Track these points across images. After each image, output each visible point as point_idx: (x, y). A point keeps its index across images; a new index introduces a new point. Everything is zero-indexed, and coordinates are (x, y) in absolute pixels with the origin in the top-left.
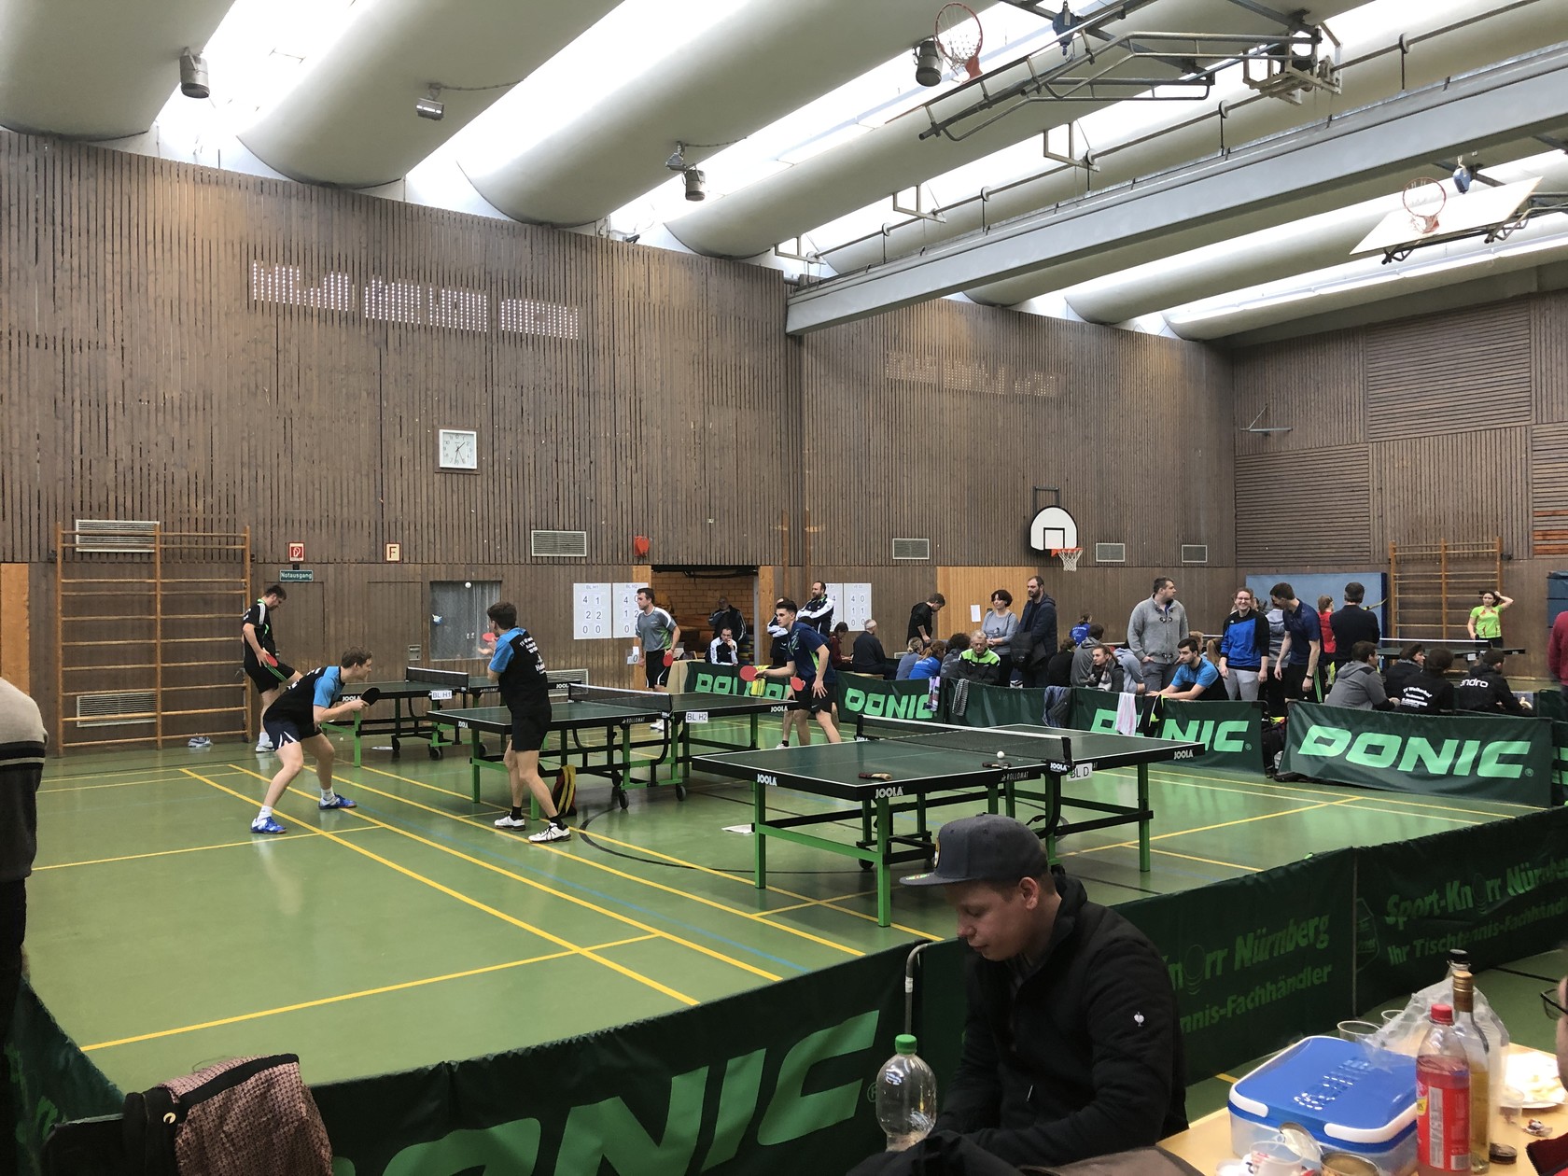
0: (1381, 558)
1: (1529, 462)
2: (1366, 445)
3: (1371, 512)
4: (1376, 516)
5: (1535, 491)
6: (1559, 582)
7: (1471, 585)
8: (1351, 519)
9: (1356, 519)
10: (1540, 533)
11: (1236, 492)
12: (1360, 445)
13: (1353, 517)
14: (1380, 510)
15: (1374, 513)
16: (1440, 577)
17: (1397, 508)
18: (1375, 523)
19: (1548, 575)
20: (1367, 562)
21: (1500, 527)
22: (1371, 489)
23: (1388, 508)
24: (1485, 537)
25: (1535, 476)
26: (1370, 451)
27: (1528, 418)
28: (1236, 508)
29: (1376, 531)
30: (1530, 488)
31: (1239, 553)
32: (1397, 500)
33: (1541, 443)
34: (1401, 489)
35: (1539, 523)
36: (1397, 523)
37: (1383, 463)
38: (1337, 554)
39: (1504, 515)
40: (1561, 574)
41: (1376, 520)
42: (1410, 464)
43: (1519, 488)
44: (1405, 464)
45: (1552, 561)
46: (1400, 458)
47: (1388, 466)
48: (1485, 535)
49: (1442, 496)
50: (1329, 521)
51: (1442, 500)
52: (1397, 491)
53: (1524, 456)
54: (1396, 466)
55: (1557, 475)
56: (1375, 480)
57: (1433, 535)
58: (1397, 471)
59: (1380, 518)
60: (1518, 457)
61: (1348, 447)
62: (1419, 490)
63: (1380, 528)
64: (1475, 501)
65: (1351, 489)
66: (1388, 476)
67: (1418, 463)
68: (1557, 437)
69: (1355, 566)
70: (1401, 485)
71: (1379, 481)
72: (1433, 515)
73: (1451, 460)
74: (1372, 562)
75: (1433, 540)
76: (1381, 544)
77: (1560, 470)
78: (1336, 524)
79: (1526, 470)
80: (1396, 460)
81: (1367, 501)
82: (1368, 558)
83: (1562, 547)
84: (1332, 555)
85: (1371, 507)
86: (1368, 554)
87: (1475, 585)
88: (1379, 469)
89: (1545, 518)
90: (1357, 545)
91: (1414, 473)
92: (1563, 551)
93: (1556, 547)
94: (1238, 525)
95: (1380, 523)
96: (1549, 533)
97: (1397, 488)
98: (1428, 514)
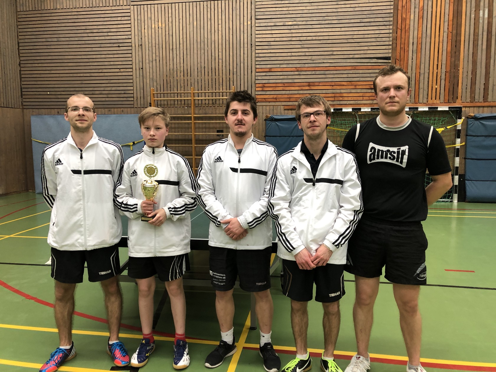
0: (142, 103)
1: (253, 28)
2: (128, 7)
3: (134, 65)
4: (138, 69)
5: (257, 52)
6: (273, 123)
7: (211, 126)
8: (118, 70)
9: (122, 70)
10: (260, 85)
11: (18, 43)
12: (124, 7)
13: (120, 69)
14: (141, 63)
15: (136, 65)
16: (189, 118)
17: (154, 62)
18: (136, 74)
19: (264, 118)
20: (132, 106)
21: (232, 79)
22: (133, 45)
23: (147, 61)
24: (221, 88)
25: (257, 40)
26: (132, 12)
28: (20, 57)
29: (137, 81)
30: (253, 48)
31: (24, 97)
32: (154, 55)
33: (262, 13)
34: (157, 46)
35: (259, 78)
36: (155, 74)
37: (143, 24)
38: (107, 99)
39: (235, 70)
40: (275, 117)
41: (138, 71)
42: (164, 25)
43: (246, 49)
44: (160, 25)
45: (268, 108)
46: (156, 20)
47: (146, 27)
48: (221, 86)
49: (189, 53)
50: (100, 71)
51: (189, 56)
52: (154, 48)
53: (249, 23)
54: (153, 26)
55: (273, 39)
56: (136, 37)
57: (182, 85)
58: (153, 31)
59: (141, 70)
60: (246, 24)
61: (113, 8)
62: (171, 47)
63: (141, 78)
64: (213, 58)
65: (117, 45)
66: (146, 35)
67: (170, 25)
68: (274, 9)
69: (122, 109)
70: (157, 43)
71: (140, 39)
72: (182, 69)
73: (195, 23)
74: (135, 106)
75: (183, 89)
76: (142, 91)
77: (274, 36)
78: (106, 74)
79: (251, 35)
80: (153, 22)
81: (130, 55)
82: (132, 103)
83: (275, 96)
84: (104, 99)
85: (134, 61)
86: (132, 99)
87: (215, 126)
88: (140, 29)
89: (264, 74)
90: (123, 92)
91: (167, 33)
92: (276, 100)
93: (271, 96)
94: (22, 72)
95: (141, 74)
96: (266, 85)
97: (154, 45)
98: (178, 68)
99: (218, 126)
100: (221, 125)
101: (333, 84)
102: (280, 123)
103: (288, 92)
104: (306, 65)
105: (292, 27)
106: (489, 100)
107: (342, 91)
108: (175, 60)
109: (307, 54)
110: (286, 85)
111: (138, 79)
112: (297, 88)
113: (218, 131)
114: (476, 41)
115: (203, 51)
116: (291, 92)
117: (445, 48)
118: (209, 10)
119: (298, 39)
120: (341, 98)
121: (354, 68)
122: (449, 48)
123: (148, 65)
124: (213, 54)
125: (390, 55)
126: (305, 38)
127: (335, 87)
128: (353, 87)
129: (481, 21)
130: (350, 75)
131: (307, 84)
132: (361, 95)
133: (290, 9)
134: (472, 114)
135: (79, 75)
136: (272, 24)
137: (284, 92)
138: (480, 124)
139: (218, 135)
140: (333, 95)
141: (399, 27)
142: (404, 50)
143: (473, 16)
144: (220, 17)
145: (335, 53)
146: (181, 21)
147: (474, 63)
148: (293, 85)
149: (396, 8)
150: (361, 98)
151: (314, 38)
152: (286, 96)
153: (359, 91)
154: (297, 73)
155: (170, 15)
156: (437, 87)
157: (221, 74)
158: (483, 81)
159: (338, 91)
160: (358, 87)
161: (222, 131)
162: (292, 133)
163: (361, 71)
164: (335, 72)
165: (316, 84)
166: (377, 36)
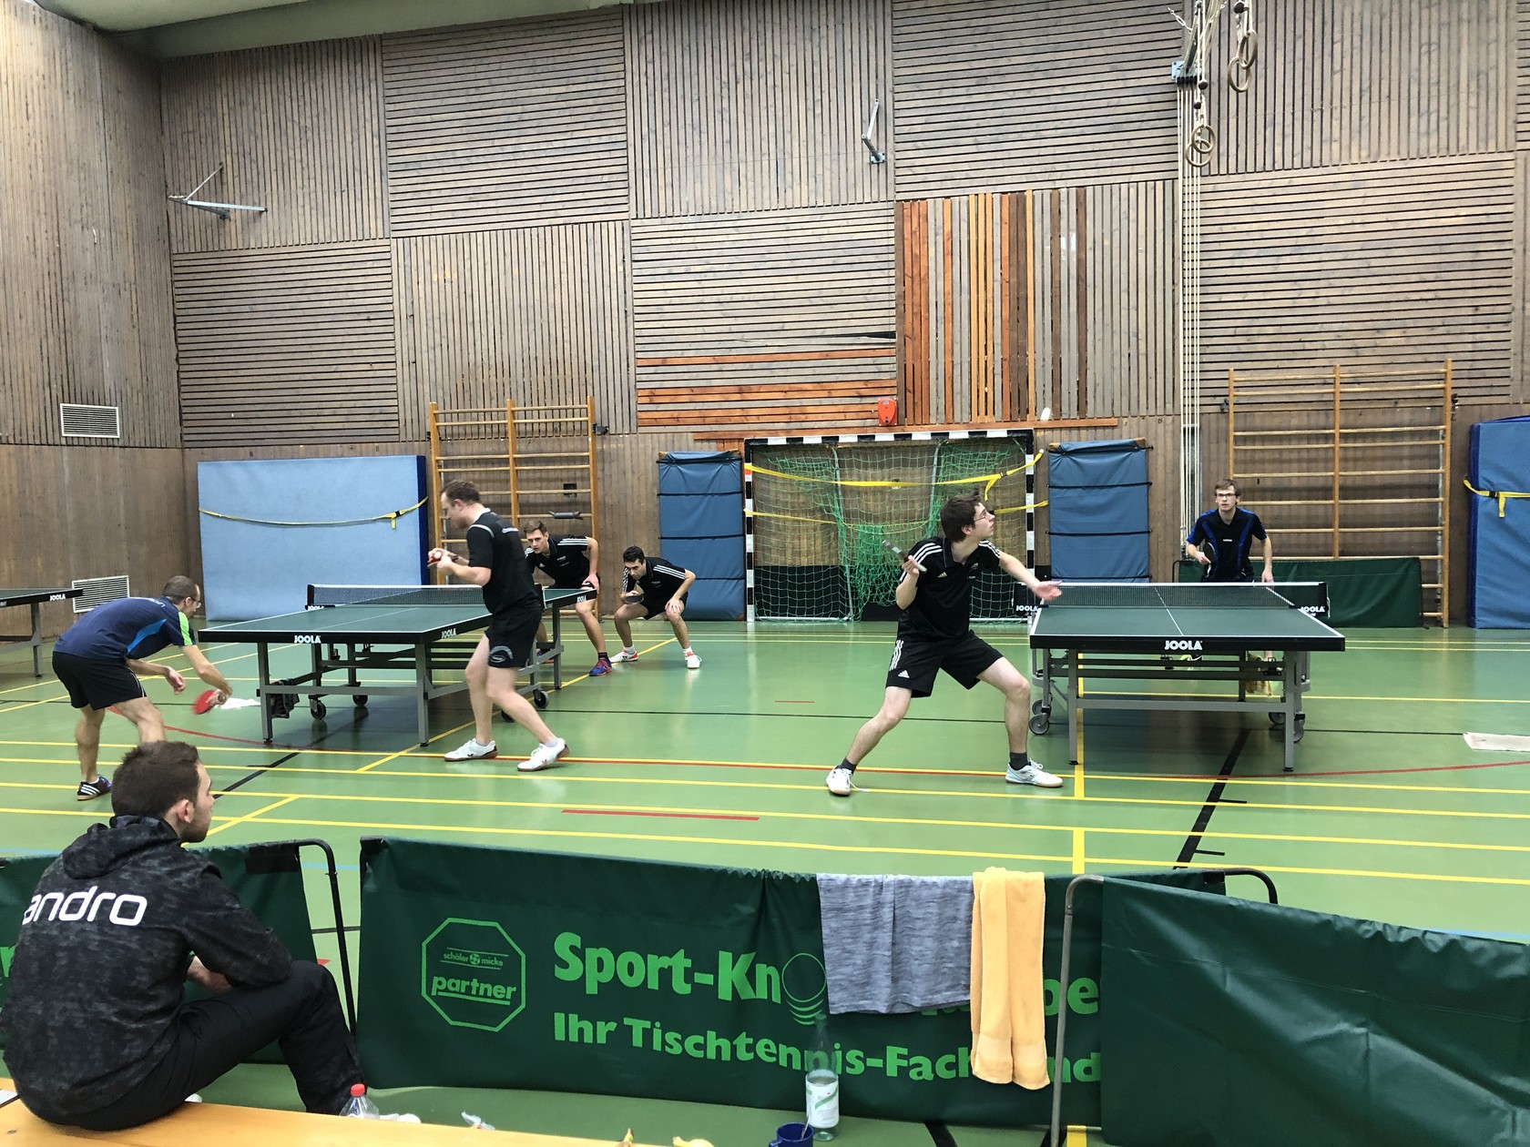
0: (416, 430)
1: (628, 279)
2: (386, 242)
4: (406, 363)
5: (637, 325)
6: (673, 469)
7: (552, 475)
8: (368, 367)
9: (376, 367)
10: (647, 393)
11: (175, 316)
12: (378, 242)
13: (370, 364)
14: (412, 352)
15: (403, 355)
16: (506, 462)
17: (438, 350)
18: (403, 373)
19: (657, 458)
20: (395, 438)
21: (590, 381)
22: (397, 317)
23: (425, 348)
24: (570, 400)
27: (624, 208)
28: (177, 344)
29: (406, 387)
30: (630, 319)
31: (185, 424)
32: (437, 336)
33: (644, 250)
34: (443, 317)
35: (644, 377)
36: (439, 373)
37: (414, 273)
38: (347, 425)
39: (596, 363)
40: (675, 456)
41: (406, 368)
42: (455, 276)
43: (615, 321)
44: (448, 277)
45: (663, 436)
46: (441, 265)
47: (421, 280)
48: (569, 395)
49: (504, 331)
50: (333, 368)
51: (505, 337)
52: (437, 321)
53: (620, 269)
54: (435, 279)
55: (667, 301)
56: (403, 301)
57: (494, 394)
58: (435, 287)
59: (413, 366)
60: (613, 270)
61: (358, 244)
62: (470, 319)
63: (414, 381)
64: (553, 339)
65: (365, 316)
66: (422, 295)
67: (468, 275)
68: (667, 241)
69: (376, 444)
70: (443, 310)
71: (409, 303)
72: (492, 362)
73: (516, 271)
74: (403, 438)
75: (494, 402)
76: (415, 408)
77: (670, 293)
78: (344, 375)
79: (625, 292)
80: (434, 269)
81: (391, 337)
82: (396, 431)
83: (676, 414)
84: (340, 426)
85: (398, 348)
86: (396, 424)
87: (558, 475)
88: (408, 283)
89: (652, 370)
90: (377, 410)
91: (462, 291)
92: (677, 421)
93: (668, 415)
94: (182, 375)
95: (413, 374)
96: (658, 392)
97: (436, 315)
98: (485, 360)
99: (564, 475)
100: (571, 474)
101: (787, 388)
102: (688, 469)
103: (699, 406)
104: (734, 352)
105: (702, 276)
106: (1089, 414)
107: (805, 402)
108: (478, 343)
109: (734, 329)
110: (696, 391)
111: (407, 384)
112: (717, 398)
113: (566, 487)
114: (1056, 297)
115: (531, 326)
116: (706, 406)
117: (998, 313)
118: (542, 244)
119: (715, 299)
120: (803, 417)
121: (827, 355)
122: (1006, 313)
123: (425, 355)
124: (553, 332)
125: (893, 328)
126: (728, 298)
127: (790, 395)
128: (825, 394)
129: (1064, 258)
130: (818, 371)
131: (736, 389)
132: (841, 408)
133: (698, 240)
135: (292, 377)
136: (665, 271)
137: (692, 406)
138: (1071, 463)
139: (565, 494)
140: (787, 411)
141: (908, 271)
142: (921, 317)
144: (563, 258)
145: (787, 326)
146: (488, 267)
147: (1056, 340)
148: (709, 391)
149: (900, 236)
151: (746, 297)
152: (697, 414)
153: (836, 401)
154: (715, 367)
155: (467, 256)
156: (989, 389)
157: (568, 372)
159: (797, 403)
160: (834, 393)
161: (574, 486)
162: (709, 486)
163: (839, 362)
164: (789, 364)
165: (755, 389)
166: (866, 290)
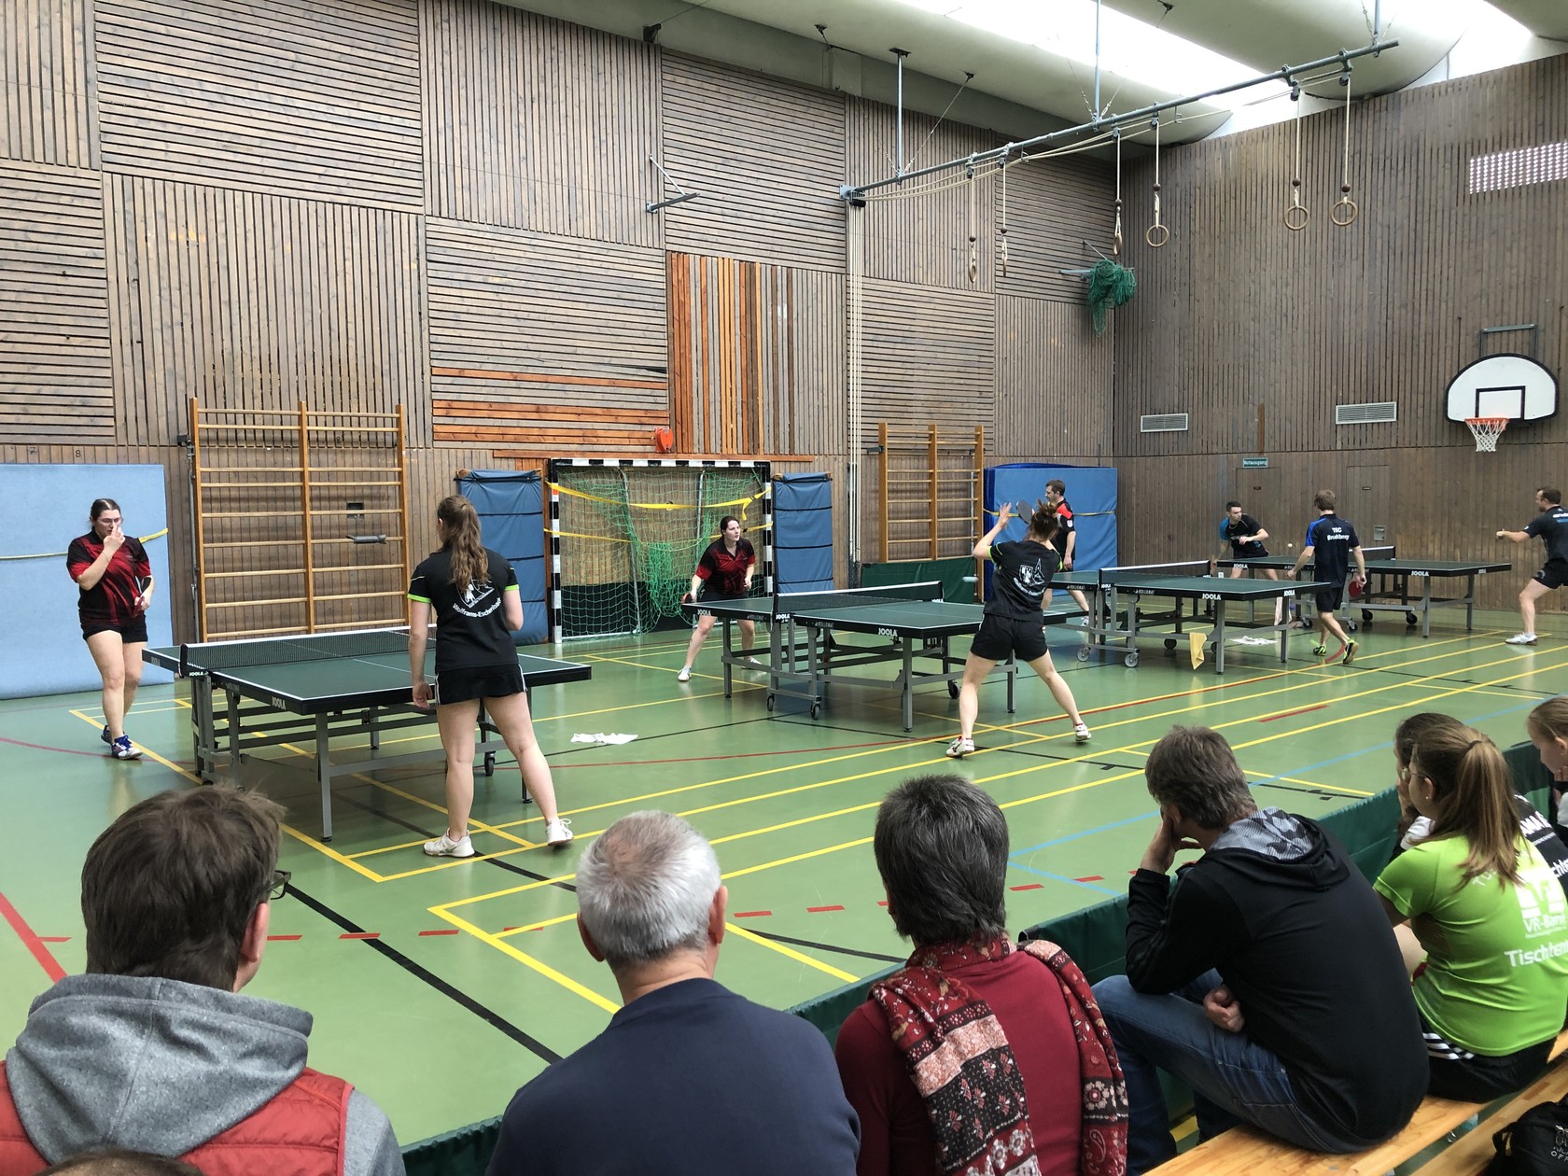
0: (142, 432)
1: (423, 279)
2: (94, 175)
3: (116, 329)
4: (126, 341)
5: (433, 331)
6: (477, 487)
8: (62, 340)
9: (74, 341)
10: (443, 404)
12: (81, 173)
13: (68, 337)
14: (136, 328)
15: (121, 332)
17: (177, 329)
18: (122, 354)
22: (112, 277)
23: (157, 324)
24: (355, 407)
25: (432, 306)
26: (108, 191)
29: (126, 373)
30: (425, 323)
32: (176, 312)
33: (440, 251)
34: (185, 290)
35: (439, 388)
36: (179, 360)
37: (141, 226)
39: (386, 367)
40: (480, 474)
41: (127, 350)
42: (203, 239)
43: (408, 322)
44: (193, 237)
45: (460, 452)
46: (181, 222)
47: (151, 235)
49: (272, 316)
51: (273, 324)
53: (414, 266)
54: (172, 237)
56: (122, 258)
58: (173, 248)
59: (137, 347)
62: (225, 297)
63: (139, 366)
64: (334, 335)
65: (59, 270)
66: (152, 255)
67: (222, 241)
68: (464, 246)
69: (76, 448)
71: (131, 262)
72: (255, 353)
73: (287, 248)
74: (121, 441)
75: (258, 402)
76: (141, 402)
77: (467, 301)
79: (419, 293)
80: (171, 226)
81: (101, 303)
82: (111, 432)
83: (474, 430)
85: (114, 318)
86: (110, 422)
87: (343, 493)
88: (131, 236)
89: (449, 380)
90: (78, 401)
91: (213, 260)
92: (476, 437)
93: (466, 429)
95: (138, 357)
96: (455, 405)
97: (175, 284)
100: (358, 492)
101: (579, 410)
103: (498, 422)
104: (531, 370)
105: (500, 289)
106: (797, 452)
107: (596, 426)
108: (236, 328)
109: (531, 347)
110: (494, 407)
111: (128, 370)
112: (516, 415)
113: (350, 506)
114: (775, 354)
115: (308, 316)
116: (505, 423)
120: (595, 440)
121: (613, 383)
123: (158, 335)
124: (334, 326)
125: (664, 365)
127: (582, 418)
128: (613, 419)
129: (780, 323)
130: (607, 397)
131: (533, 408)
132: (626, 434)
134: (781, 475)
137: (490, 422)
138: (790, 490)
140: (580, 433)
141: (676, 316)
142: (684, 356)
143: (770, 313)
144: (348, 244)
145: (580, 351)
148: (508, 407)
149: (669, 281)
150: (627, 441)
152: (496, 430)
154: (513, 384)
155: (220, 217)
156: (732, 426)
158: (787, 422)
159: (589, 426)
161: (360, 506)
164: (581, 388)
165: (551, 409)
